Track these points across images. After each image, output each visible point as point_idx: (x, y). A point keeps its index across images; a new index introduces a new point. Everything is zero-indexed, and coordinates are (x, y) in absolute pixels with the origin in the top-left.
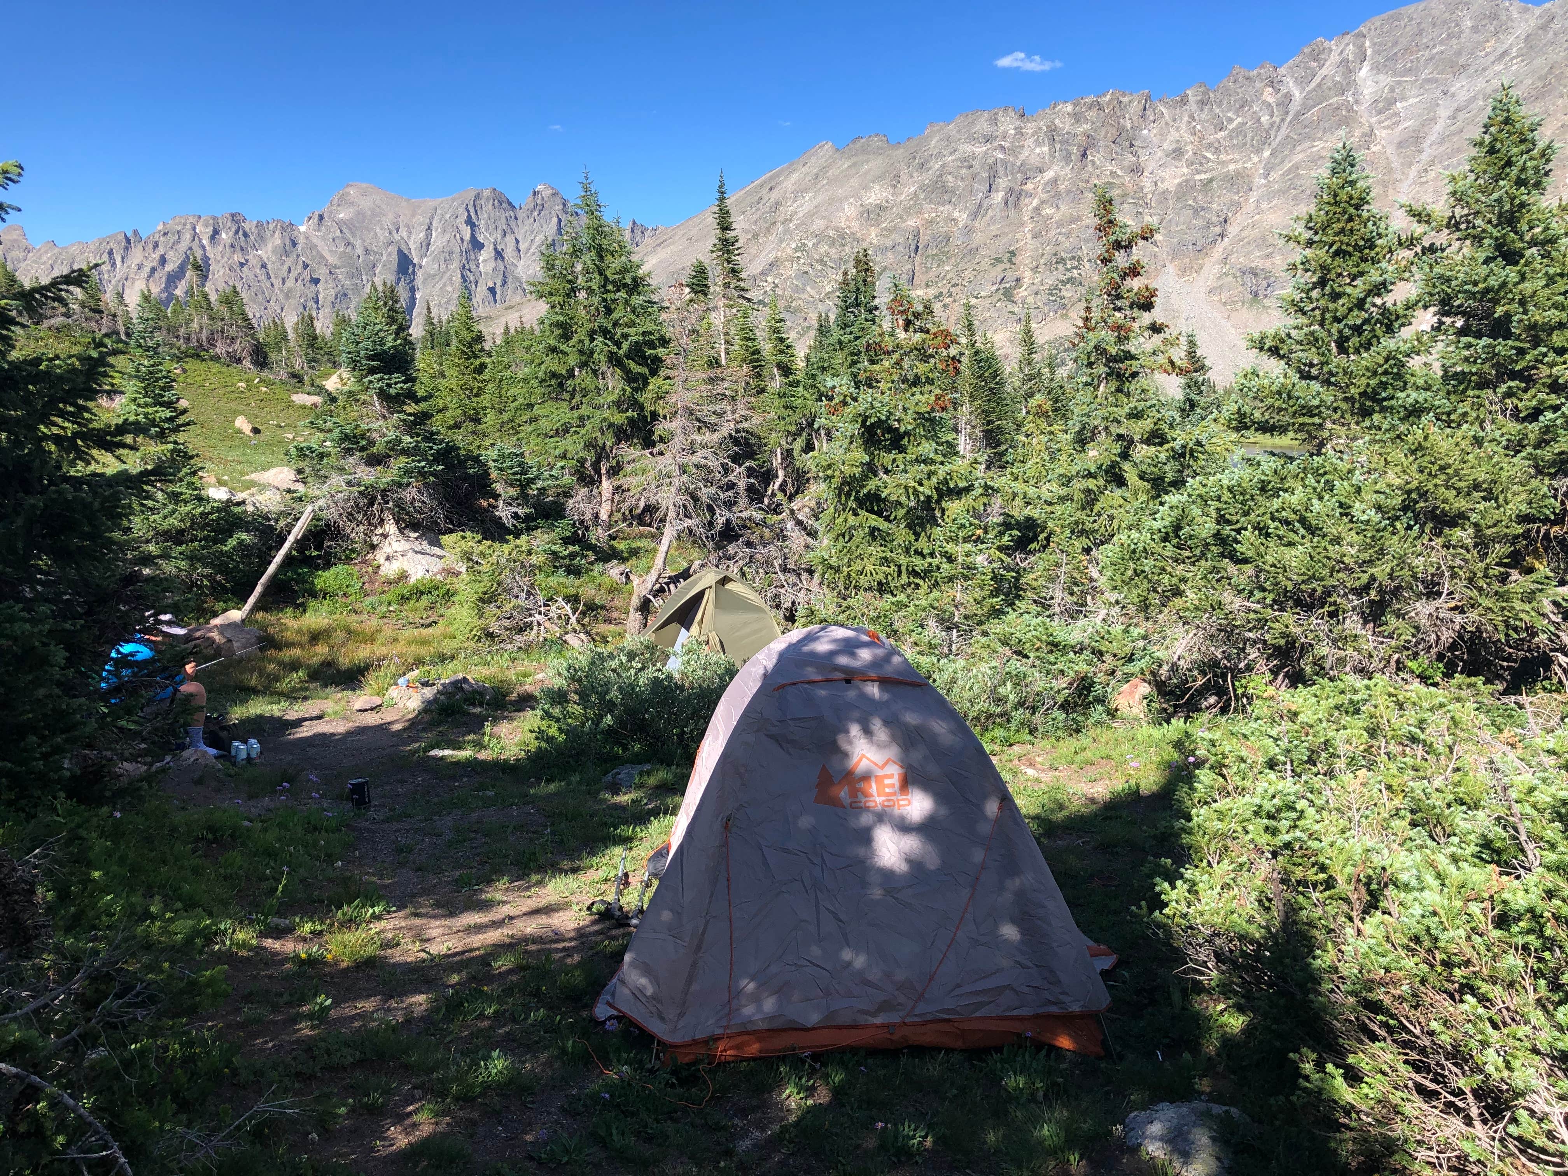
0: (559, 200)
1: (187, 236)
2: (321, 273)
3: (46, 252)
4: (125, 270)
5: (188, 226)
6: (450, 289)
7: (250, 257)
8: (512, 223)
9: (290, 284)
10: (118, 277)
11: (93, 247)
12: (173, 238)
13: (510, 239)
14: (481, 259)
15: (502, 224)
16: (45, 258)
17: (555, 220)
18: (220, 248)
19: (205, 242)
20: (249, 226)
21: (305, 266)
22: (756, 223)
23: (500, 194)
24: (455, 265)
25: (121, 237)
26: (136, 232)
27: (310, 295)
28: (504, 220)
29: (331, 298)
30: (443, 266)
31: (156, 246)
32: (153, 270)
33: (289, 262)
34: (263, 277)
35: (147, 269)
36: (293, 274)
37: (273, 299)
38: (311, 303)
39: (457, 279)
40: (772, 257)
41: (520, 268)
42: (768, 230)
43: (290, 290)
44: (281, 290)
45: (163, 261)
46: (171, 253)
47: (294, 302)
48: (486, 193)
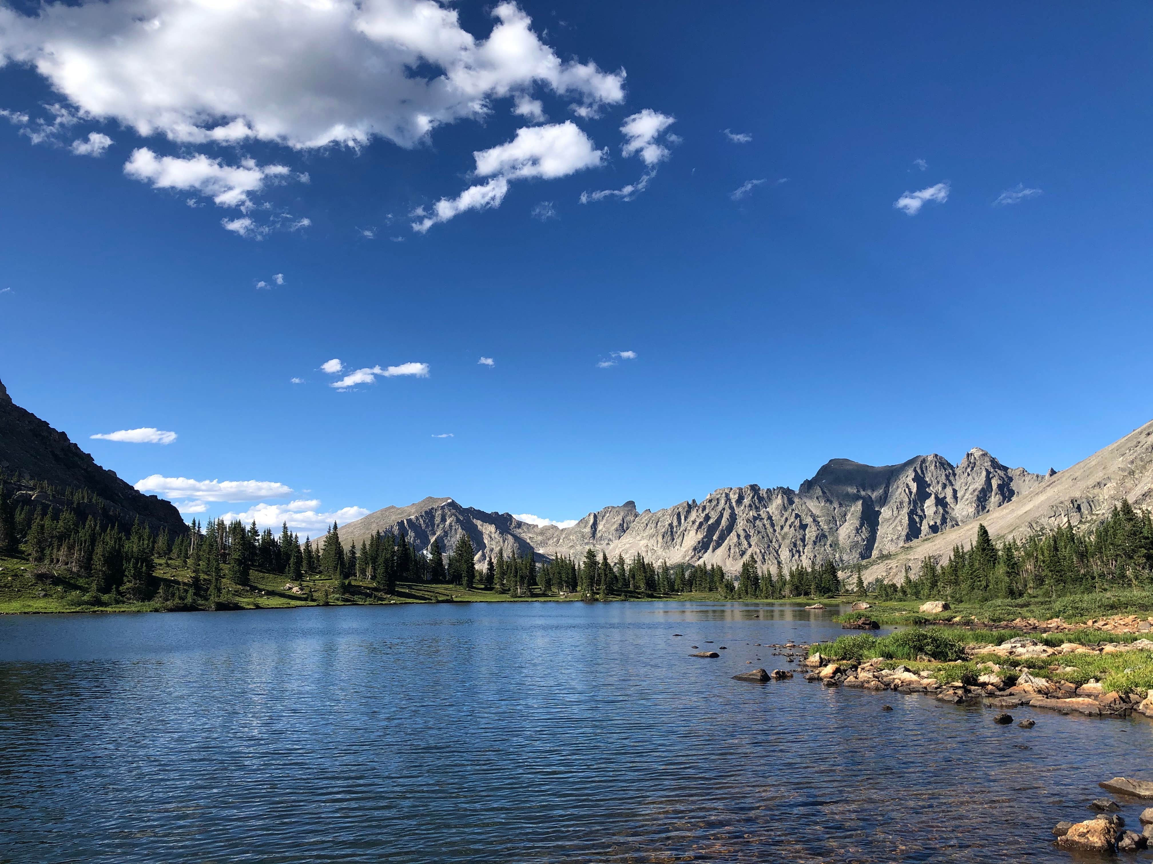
0: (987, 459)
1: (723, 501)
2: (808, 520)
3: (645, 516)
4: (686, 525)
5: (724, 495)
6: (900, 528)
7: (761, 513)
8: (951, 478)
9: (786, 529)
10: (682, 529)
11: (670, 512)
12: (714, 503)
13: (949, 491)
14: (926, 505)
15: (943, 479)
16: (643, 520)
17: (984, 473)
18: (742, 508)
19: (734, 504)
20: (763, 493)
21: (797, 516)
22: (1132, 462)
23: (941, 458)
24: (905, 511)
25: (685, 505)
26: (694, 501)
27: (799, 537)
28: (944, 477)
29: (814, 538)
30: (895, 512)
31: (704, 508)
32: (701, 524)
33: (786, 514)
34: (768, 526)
35: (697, 524)
36: (789, 523)
37: (774, 540)
38: (799, 542)
39: (906, 521)
40: (1146, 489)
41: (956, 511)
42: (1144, 467)
43: (786, 534)
44: (780, 534)
45: (707, 518)
46: (712, 513)
47: (787, 542)
48: (930, 458)
